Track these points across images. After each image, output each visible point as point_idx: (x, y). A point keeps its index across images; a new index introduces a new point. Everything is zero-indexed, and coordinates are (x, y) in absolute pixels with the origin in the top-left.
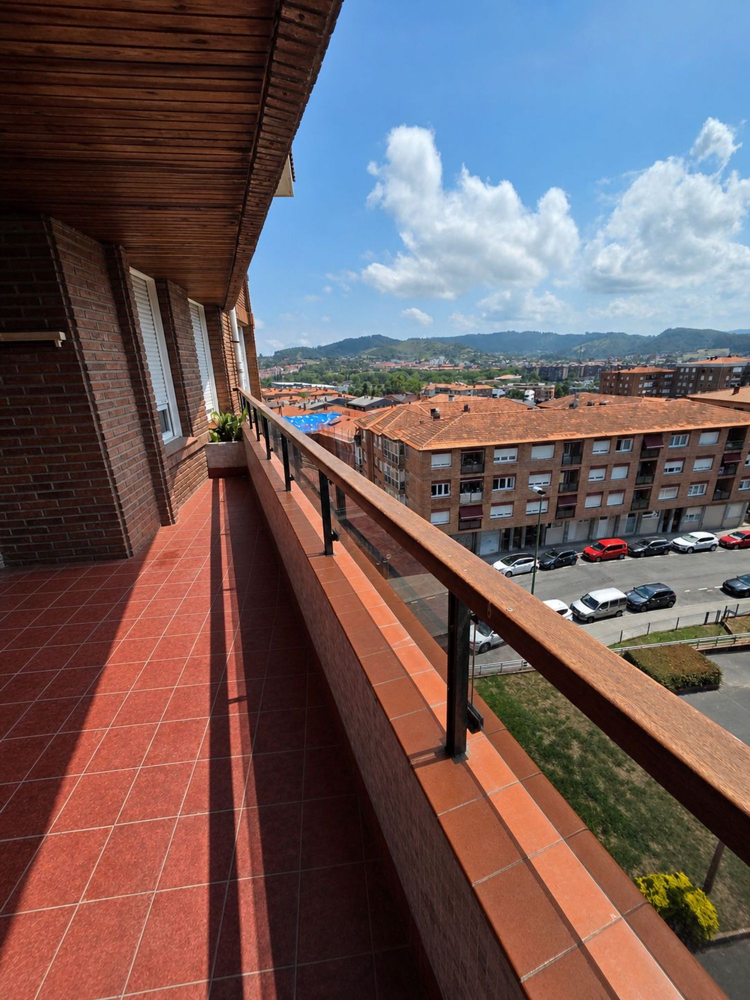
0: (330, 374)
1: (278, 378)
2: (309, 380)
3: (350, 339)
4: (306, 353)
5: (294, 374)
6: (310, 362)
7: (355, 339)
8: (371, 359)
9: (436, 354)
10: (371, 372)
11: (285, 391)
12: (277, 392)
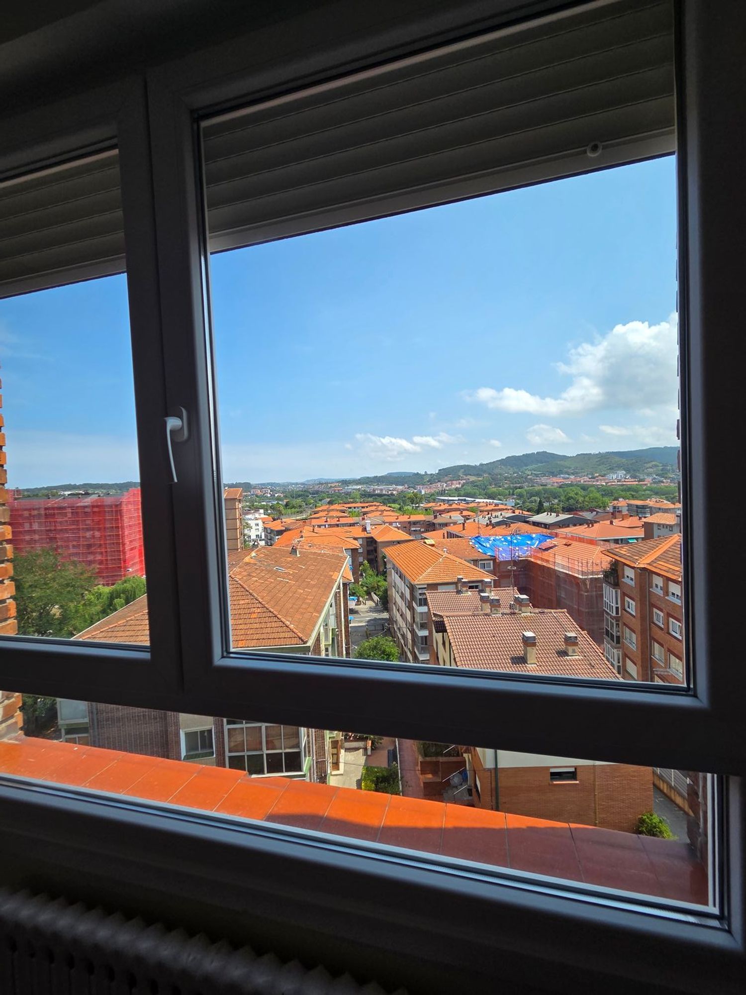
0: (493, 489)
1: (443, 493)
2: (473, 496)
3: (513, 456)
4: (468, 470)
5: (457, 489)
6: (472, 478)
7: (519, 456)
8: (537, 475)
9: (612, 469)
10: (538, 488)
11: (454, 506)
12: (446, 506)
